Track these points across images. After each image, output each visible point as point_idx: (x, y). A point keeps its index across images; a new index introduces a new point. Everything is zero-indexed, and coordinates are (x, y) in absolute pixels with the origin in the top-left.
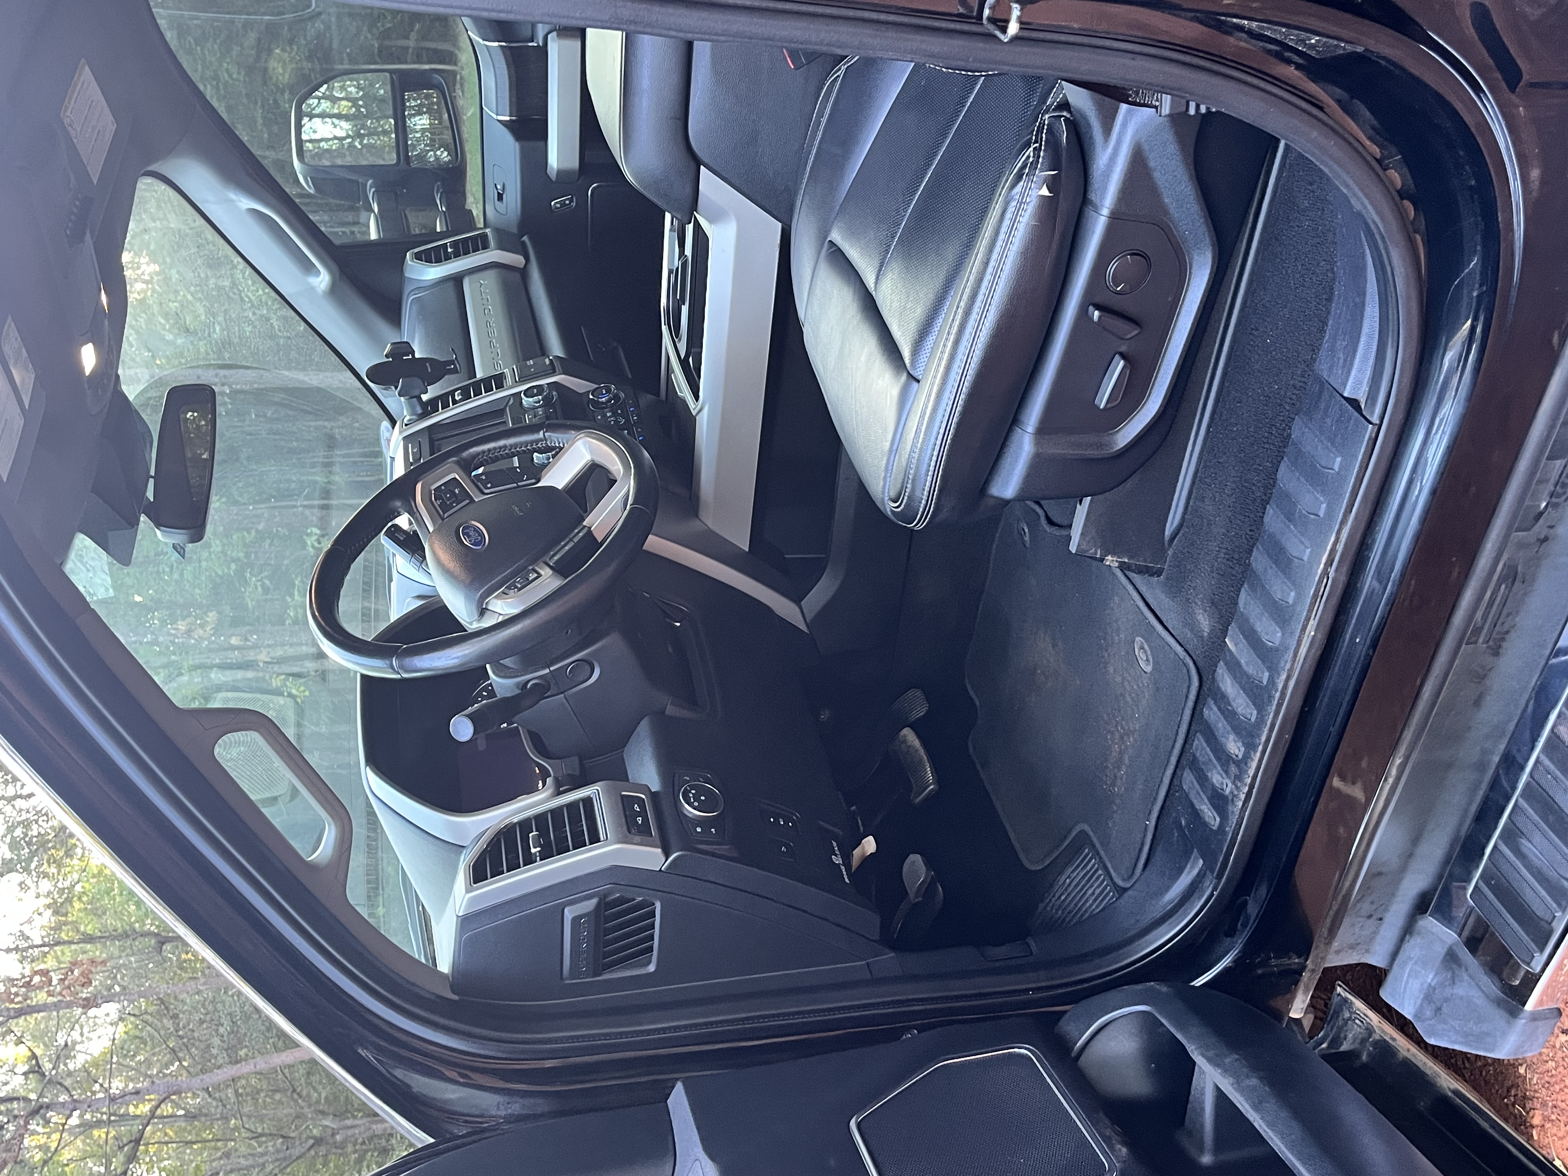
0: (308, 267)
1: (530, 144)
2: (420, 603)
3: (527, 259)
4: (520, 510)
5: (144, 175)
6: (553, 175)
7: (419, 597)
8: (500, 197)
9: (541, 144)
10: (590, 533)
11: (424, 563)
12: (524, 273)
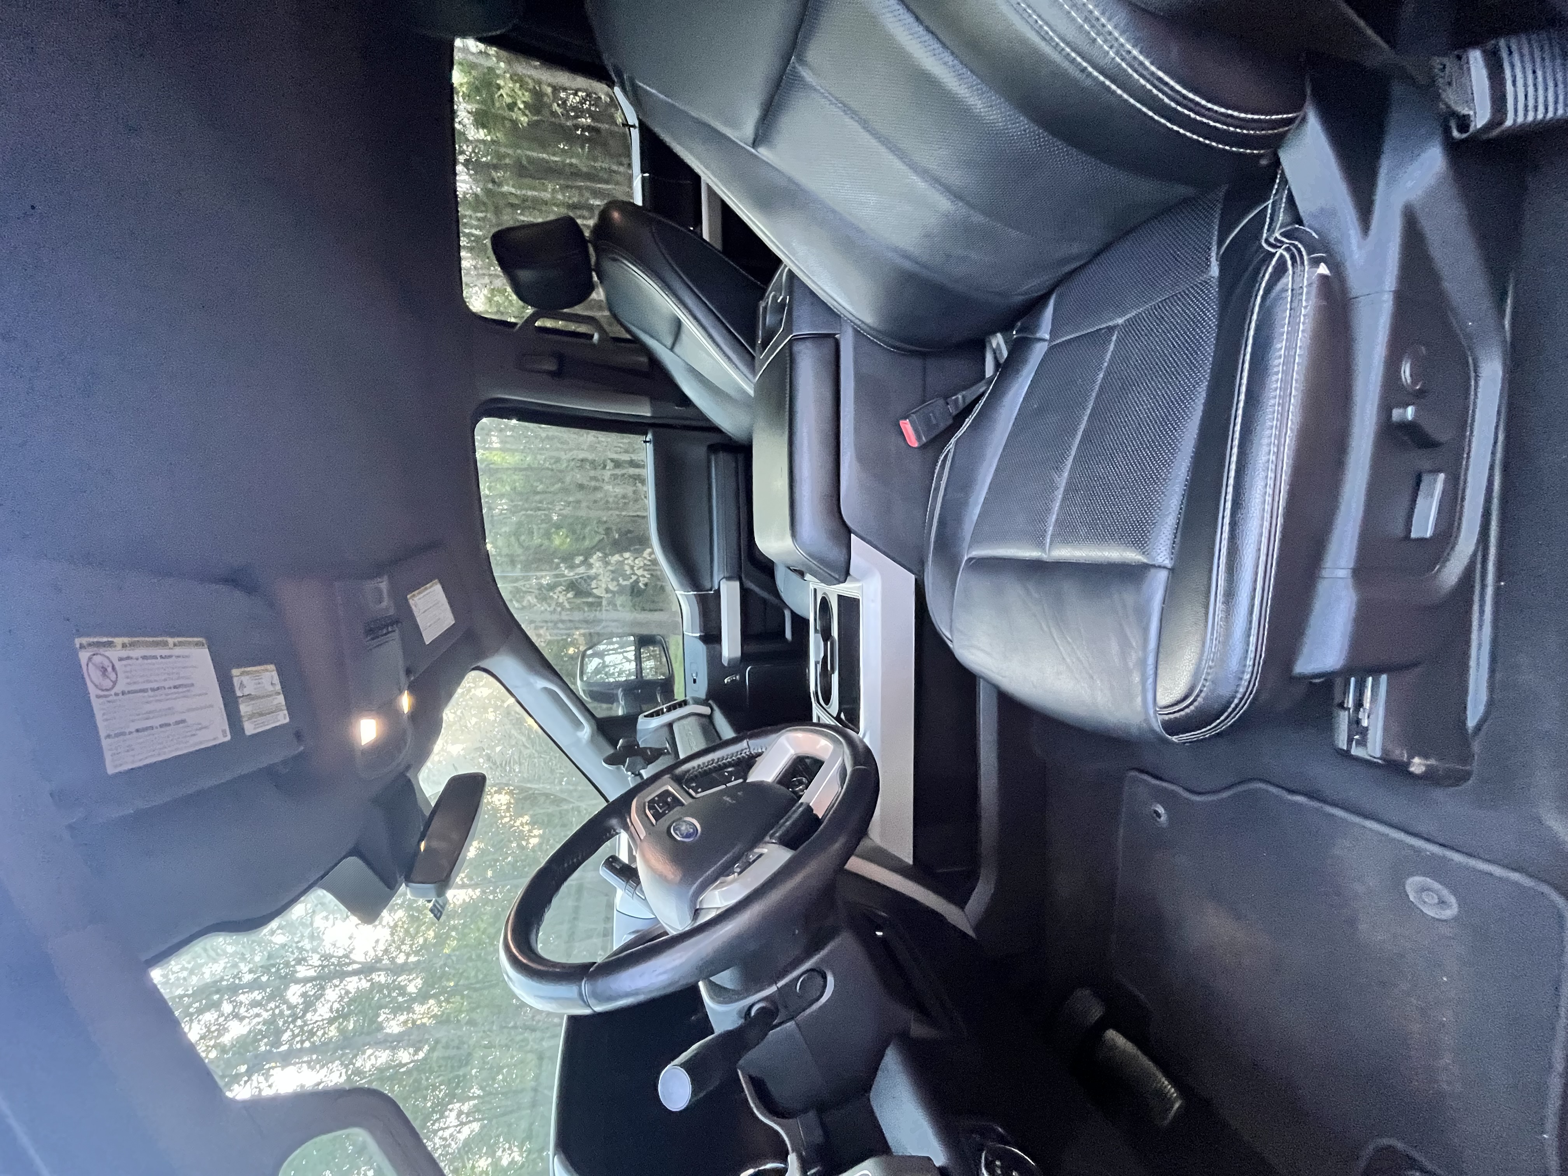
0: (578, 724)
1: (710, 646)
2: (633, 936)
3: (712, 709)
4: (732, 799)
5: (474, 669)
6: (726, 664)
7: (634, 932)
8: (695, 681)
9: (717, 646)
10: (809, 809)
11: (638, 888)
12: (710, 717)
